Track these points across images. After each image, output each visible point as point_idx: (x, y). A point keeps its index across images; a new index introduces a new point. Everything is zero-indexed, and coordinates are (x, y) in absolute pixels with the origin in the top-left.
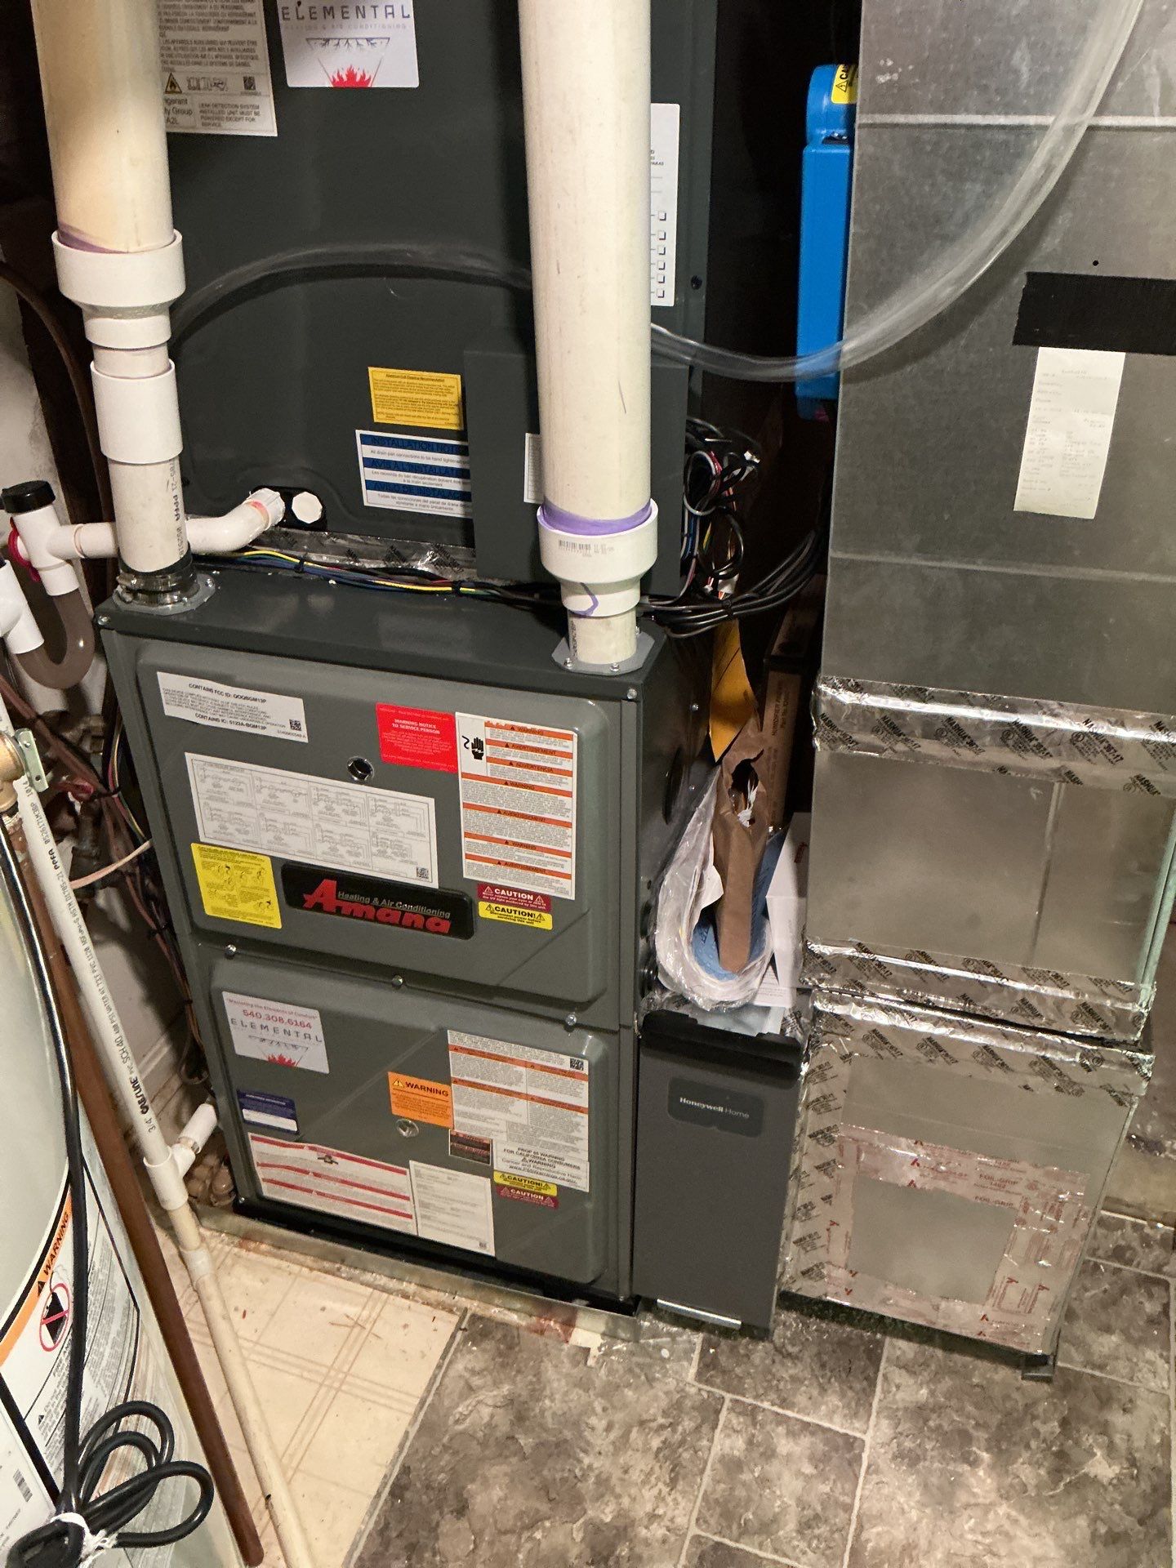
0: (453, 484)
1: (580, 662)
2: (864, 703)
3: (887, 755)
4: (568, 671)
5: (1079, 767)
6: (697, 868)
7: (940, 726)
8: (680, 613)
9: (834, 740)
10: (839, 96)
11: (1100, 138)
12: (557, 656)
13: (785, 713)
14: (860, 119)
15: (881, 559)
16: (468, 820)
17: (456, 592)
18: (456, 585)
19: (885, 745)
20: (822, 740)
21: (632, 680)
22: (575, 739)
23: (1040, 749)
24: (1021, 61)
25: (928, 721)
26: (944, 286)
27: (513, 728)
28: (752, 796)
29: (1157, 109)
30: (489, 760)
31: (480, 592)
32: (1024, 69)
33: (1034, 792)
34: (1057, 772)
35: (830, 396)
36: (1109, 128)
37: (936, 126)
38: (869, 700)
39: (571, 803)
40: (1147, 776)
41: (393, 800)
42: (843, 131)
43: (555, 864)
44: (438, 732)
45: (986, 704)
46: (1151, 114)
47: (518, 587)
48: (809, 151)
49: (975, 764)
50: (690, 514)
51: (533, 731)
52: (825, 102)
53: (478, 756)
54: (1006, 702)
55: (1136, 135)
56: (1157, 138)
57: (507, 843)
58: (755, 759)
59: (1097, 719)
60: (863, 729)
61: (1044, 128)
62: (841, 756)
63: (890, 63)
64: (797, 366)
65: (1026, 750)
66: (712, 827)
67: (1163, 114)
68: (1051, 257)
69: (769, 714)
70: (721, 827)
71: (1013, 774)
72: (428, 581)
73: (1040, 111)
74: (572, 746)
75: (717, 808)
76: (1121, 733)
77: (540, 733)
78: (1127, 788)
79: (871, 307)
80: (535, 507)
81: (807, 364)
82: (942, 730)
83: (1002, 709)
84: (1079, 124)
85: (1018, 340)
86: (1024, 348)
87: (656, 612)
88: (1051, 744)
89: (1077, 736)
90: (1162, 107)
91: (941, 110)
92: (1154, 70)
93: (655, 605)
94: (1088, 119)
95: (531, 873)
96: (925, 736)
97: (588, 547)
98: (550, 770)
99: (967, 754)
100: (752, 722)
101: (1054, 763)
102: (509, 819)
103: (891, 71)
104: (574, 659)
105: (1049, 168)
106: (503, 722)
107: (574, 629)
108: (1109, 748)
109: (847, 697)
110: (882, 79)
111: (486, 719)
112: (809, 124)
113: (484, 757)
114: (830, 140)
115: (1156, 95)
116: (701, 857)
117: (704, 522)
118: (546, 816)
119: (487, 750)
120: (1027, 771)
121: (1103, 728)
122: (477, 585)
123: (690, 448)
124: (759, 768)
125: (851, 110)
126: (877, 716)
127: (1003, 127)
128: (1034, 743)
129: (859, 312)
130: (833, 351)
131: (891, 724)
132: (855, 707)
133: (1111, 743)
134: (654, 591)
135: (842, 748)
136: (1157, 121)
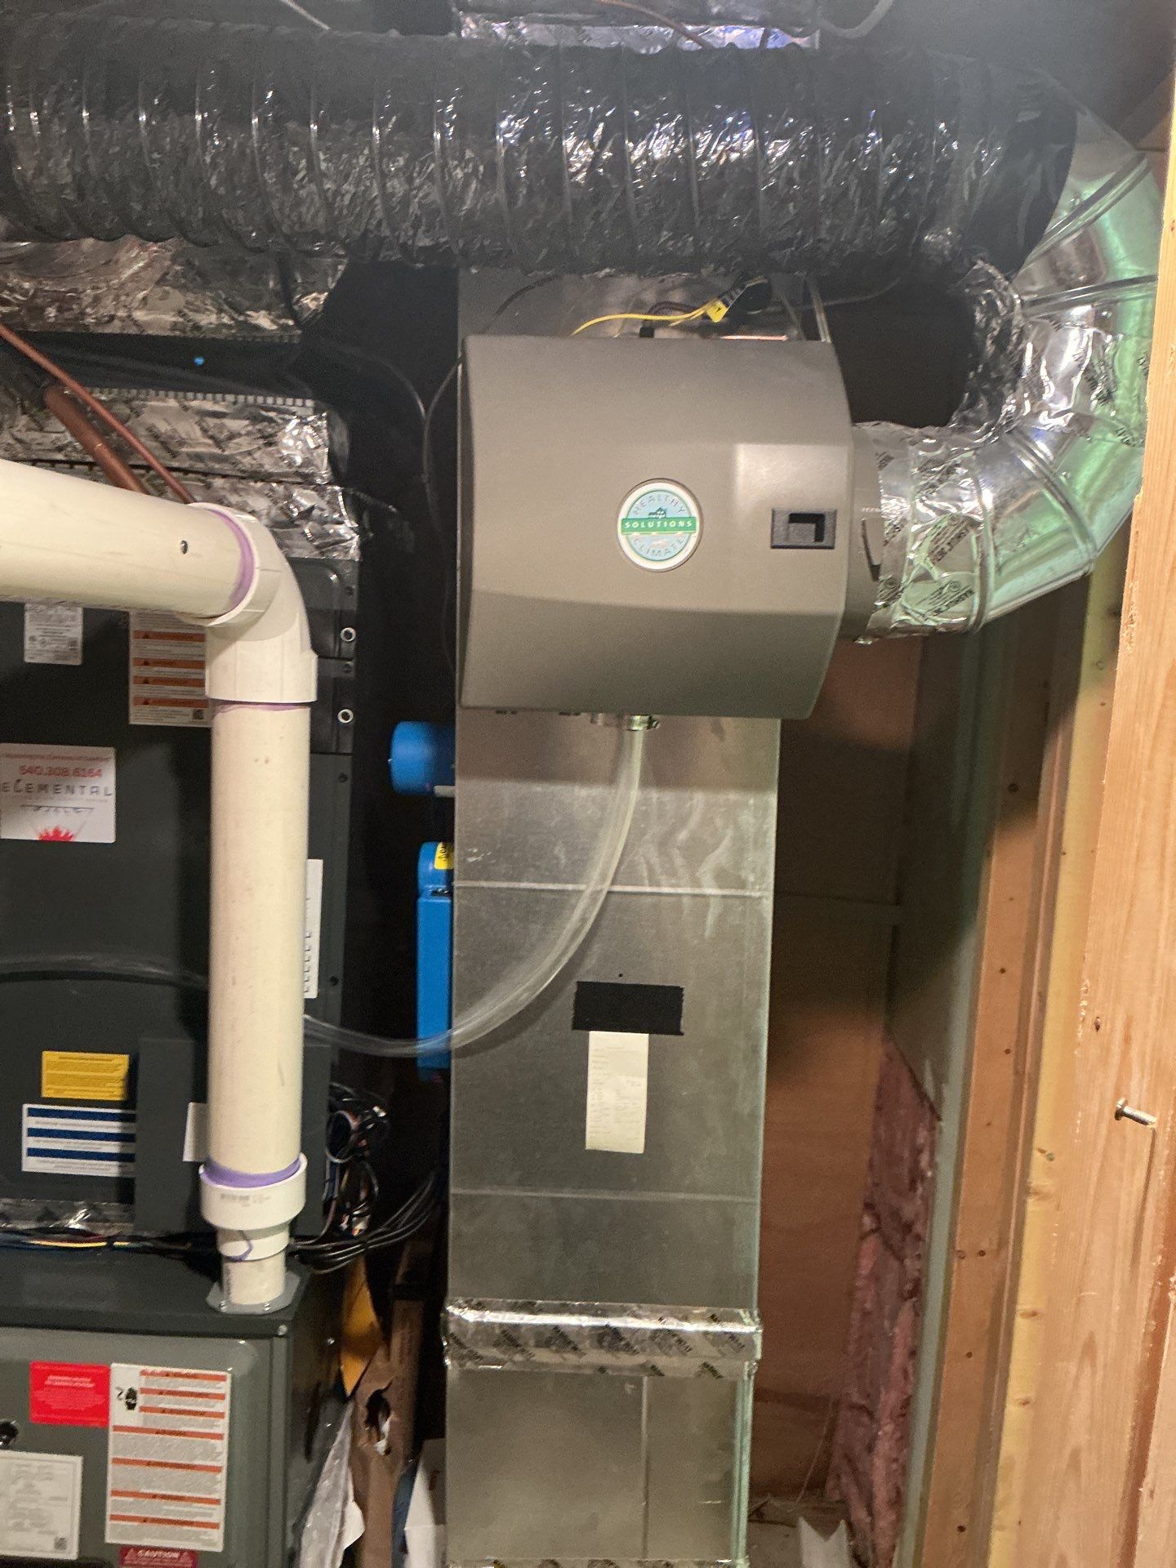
0: (112, 1147)
1: (234, 1305)
2: (485, 1320)
3: (508, 1366)
4: (222, 1313)
5: (661, 1361)
6: (339, 1505)
7: (548, 1335)
8: (323, 1251)
9: (462, 1357)
10: (440, 863)
11: (613, 898)
12: (212, 1299)
13: (410, 1341)
14: (456, 884)
15: (493, 1193)
16: (115, 1476)
17: (110, 1247)
18: (110, 1239)
19: (506, 1357)
20: (452, 1359)
21: (282, 1317)
22: (229, 1381)
23: (628, 1348)
24: (560, 851)
25: (538, 1330)
26: (524, 991)
27: (167, 1375)
28: (386, 1427)
29: (647, 882)
30: (143, 1409)
31: (134, 1245)
32: (562, 856)
33: (629, 1388)
34: (643, 1366)
35: (444, 1066)
36: (619, 893)
37: (508, 889)
38: (490, 1317)
39: (222, 1446)
40: (714, 1364)
41: (36, 1464)
42: (444, 887)
43: (204, 1515)
44: (91, 1385)
45: (582, 1311)
46: (642, 885)
47: (170, 1238)
48: (422, 900)
49: (579, 1367)
50: (332, 1164)
51: (187, 1376)
52: (431, 868)
53: (131, 1407)
54: (598, 1309)
55: (634, 898)
56: (649, 900)
57: (154, 1496)
58: (387, 1388)
59: (667, 1316)
60: (487, 1344)
61: (580, 892)
62: (469, 1371)
63: (475, 851)
64: (418, 1047)
65: (618, 1350)
66: (350, 1464)
67: (651, 885)
68: (590, 972)
69: (396, 1342)
70: (359, 1462)
71: (610, 1373)
72: (81, 1238)
73: (574, 881)
74: (225, 1388)
75: (354, 1440)
76: (689, 1327)
77: (195, 1376)
78: (698, 1375)
79: (471, 1004)
80: (195, 1166)
81: (426, 1044)
82: (551, 1338)
83: (595, 1315)
84: (601, 890)
85: (576, 1027)
86: (580, 1032)
87: (299, 1252)
88: (637, 1342)
89: (656, 1332)
90: (650, 880)
91: (510, 879)
92: (642, 860)
93: (299, 1246)
94: (606, 887)
95: (178, 1528)
96: (538, 1345)
97: (247, 1198)
98: (202, 1414)
99: (571, 1358)
100: (380, 1353)
101: (640, 1359)
102: (159, 1469)
103: (476, 855)
104: (229, 1302)
105: (583, 920)
106: (159, 1369)
107: (228, 1273)
108: (680, 1341)
109: (471, 1316)
110: (471, 860)
111: (142, 1368)
112: (421, 882)
113: (137, 1407)
114: (435, 893)
115: (645, 874)
116: (341, 1493)
117: (343, 1168)
118: (197, 1462)
119: (141, 1400)
120: (620, 1369)
121: (672, 1324)
122: (132, 1239)
123: (332, 1108)
124: (391, 1398)
125: (450, 873)
126: (497, 1331)
127: (552, 891)
128: (623, 1343)
129: (463, 1008)
130: (445, 1036)
131: (509, 1337)
132: (478, 1324)
133: (681, 1336)
134: (300, 1232)
135: (469, 1365)
136: (648, 889)
